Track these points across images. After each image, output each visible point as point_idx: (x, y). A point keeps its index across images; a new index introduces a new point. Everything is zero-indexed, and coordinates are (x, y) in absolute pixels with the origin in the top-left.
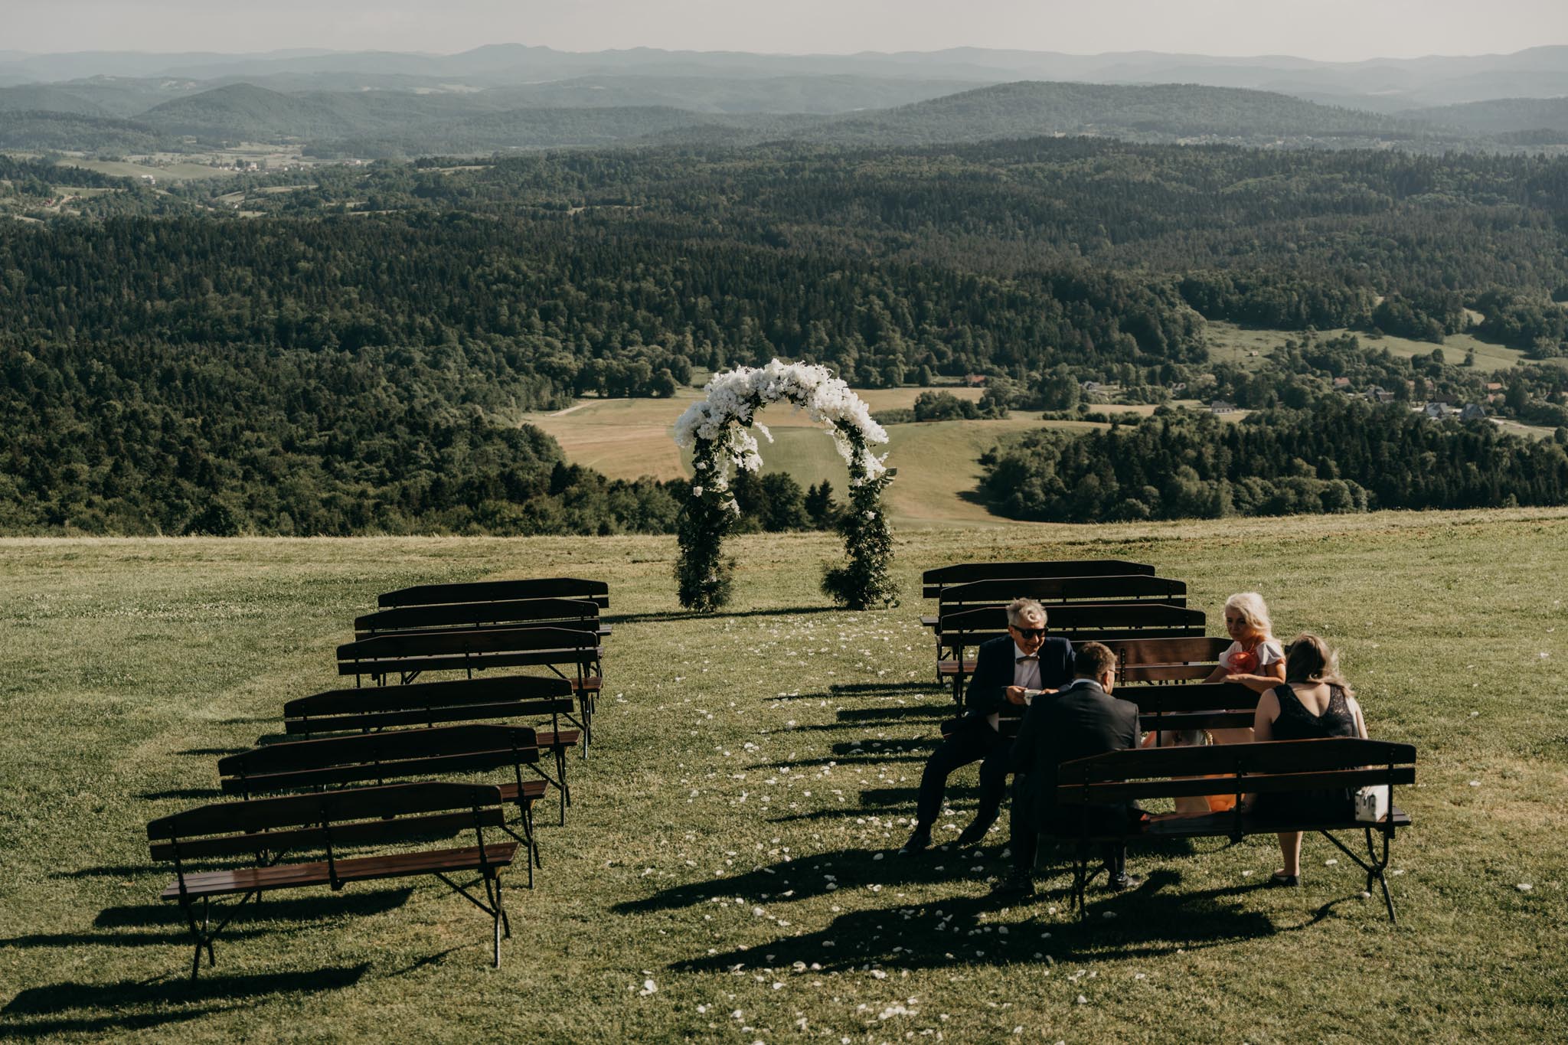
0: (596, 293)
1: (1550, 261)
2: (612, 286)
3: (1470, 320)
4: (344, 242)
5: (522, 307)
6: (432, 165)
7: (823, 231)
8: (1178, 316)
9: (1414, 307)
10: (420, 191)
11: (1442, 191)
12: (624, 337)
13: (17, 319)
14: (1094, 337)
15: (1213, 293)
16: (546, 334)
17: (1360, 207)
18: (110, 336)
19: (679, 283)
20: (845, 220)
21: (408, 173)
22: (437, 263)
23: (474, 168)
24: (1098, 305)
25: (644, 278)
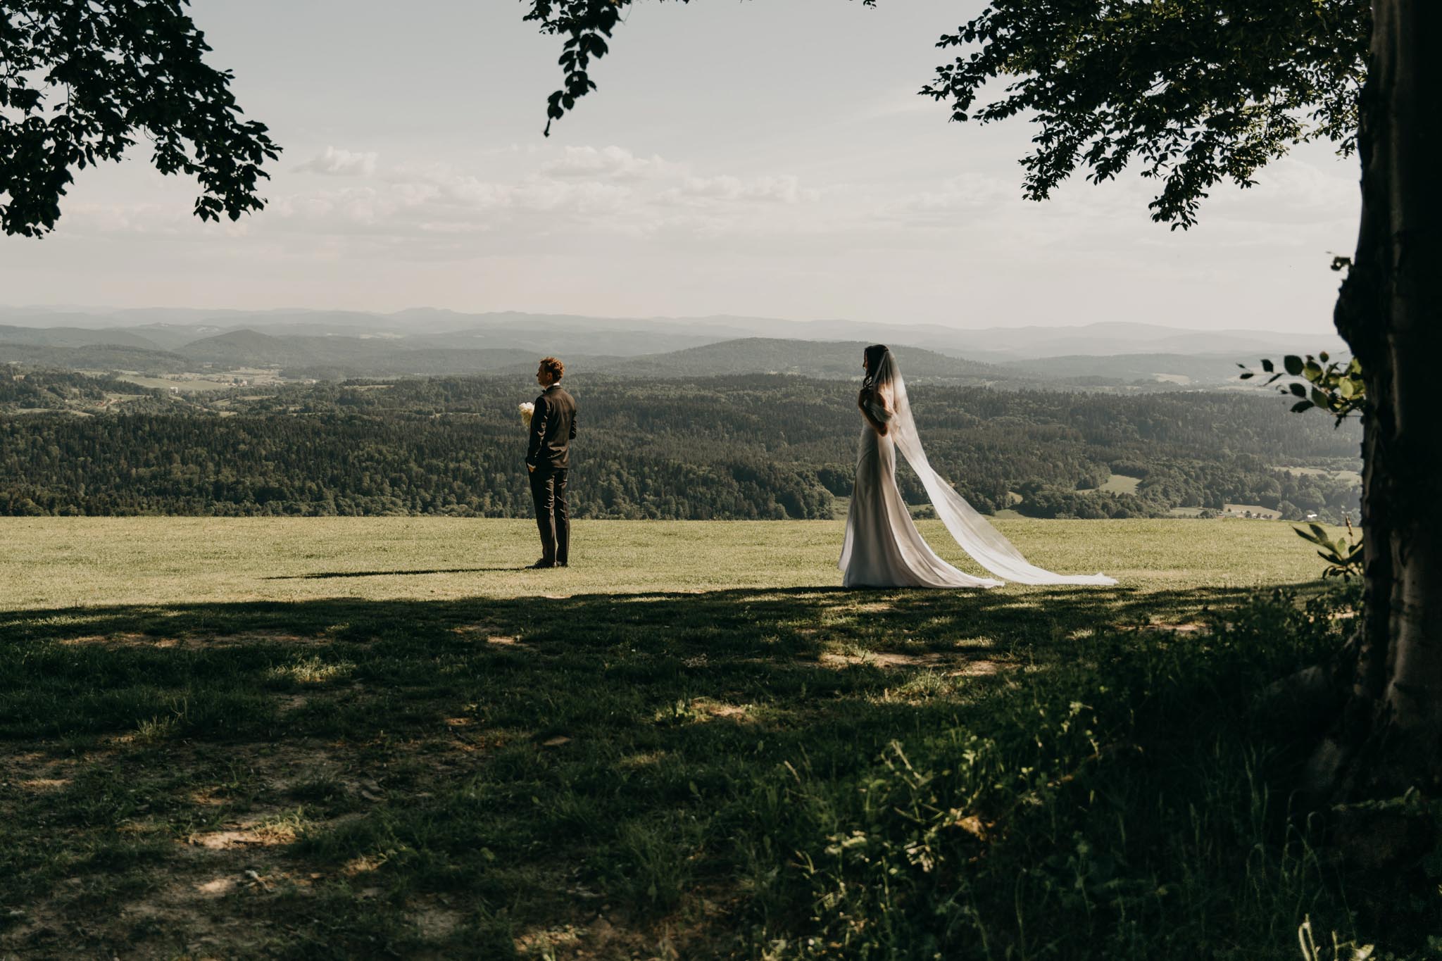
0: (430, 469)
1: (1076, 463)
2: (442, 465)
3: (1013, 501)
4: (273, 433)
5: (378, 478)
6: (355, 384)
7: (594, 432)
8: (815, 494)
9: (975, 491)
10: (342, 401)
11: (1013, 415)
12: (445, 499)
13: (48, 478)
14: (757, 506)
15: (840, 478)
16: (393, 495)
17: (956, 423)
18: (107, 490)
19: (486, 465)
20: (612, 425)
21: (337, 389)
22: (329, 448)
23: (380, 387)
24: (762, 484)
25: (464, 460)
